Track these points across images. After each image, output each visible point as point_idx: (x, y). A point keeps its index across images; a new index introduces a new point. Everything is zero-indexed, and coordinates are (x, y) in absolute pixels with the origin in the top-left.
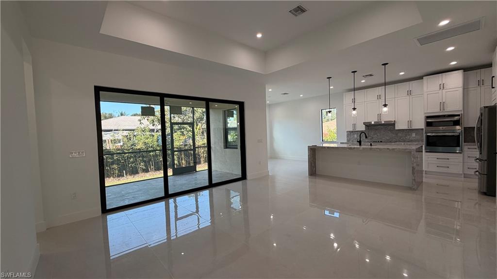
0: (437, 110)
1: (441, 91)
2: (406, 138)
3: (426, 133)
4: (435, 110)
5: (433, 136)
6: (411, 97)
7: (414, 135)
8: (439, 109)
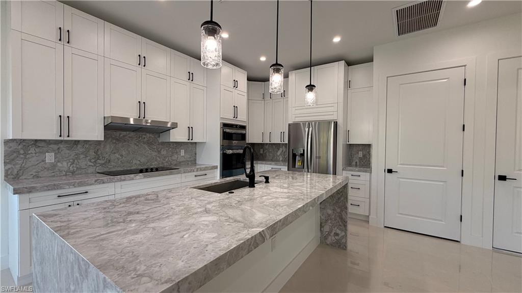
1: (234, 90)
2: (173, 158)
3: (222, 150)
6: (192, 85)
7: (182, 153)
8: (233, 115)
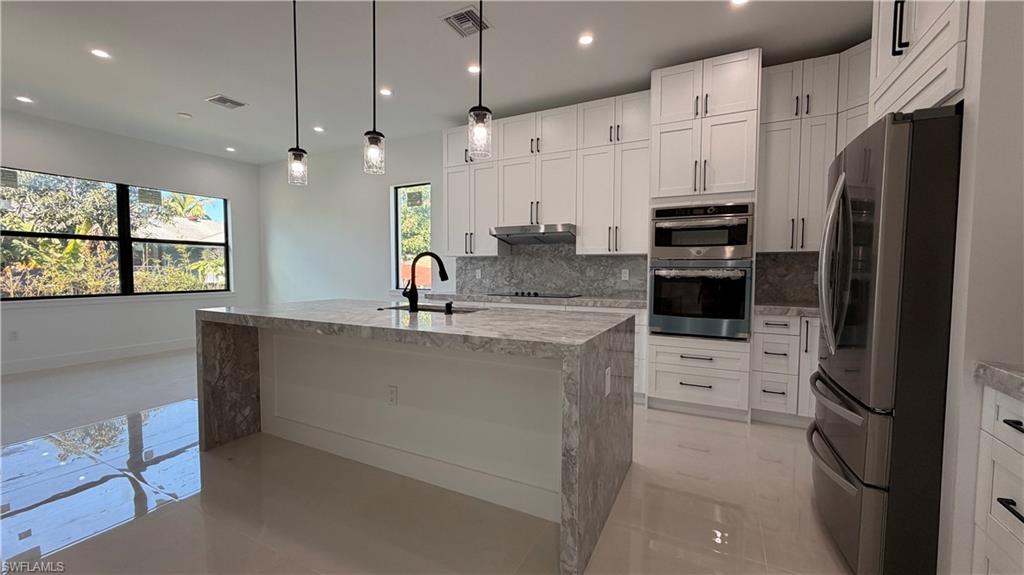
0: (686, 188)
1: (697, 122)
2: (607, 284)
3: (654, 268)
4: (680, 191)
5: (673, 279)
6: (619, 147)
7: (625, 274)
8: (691, 186)
